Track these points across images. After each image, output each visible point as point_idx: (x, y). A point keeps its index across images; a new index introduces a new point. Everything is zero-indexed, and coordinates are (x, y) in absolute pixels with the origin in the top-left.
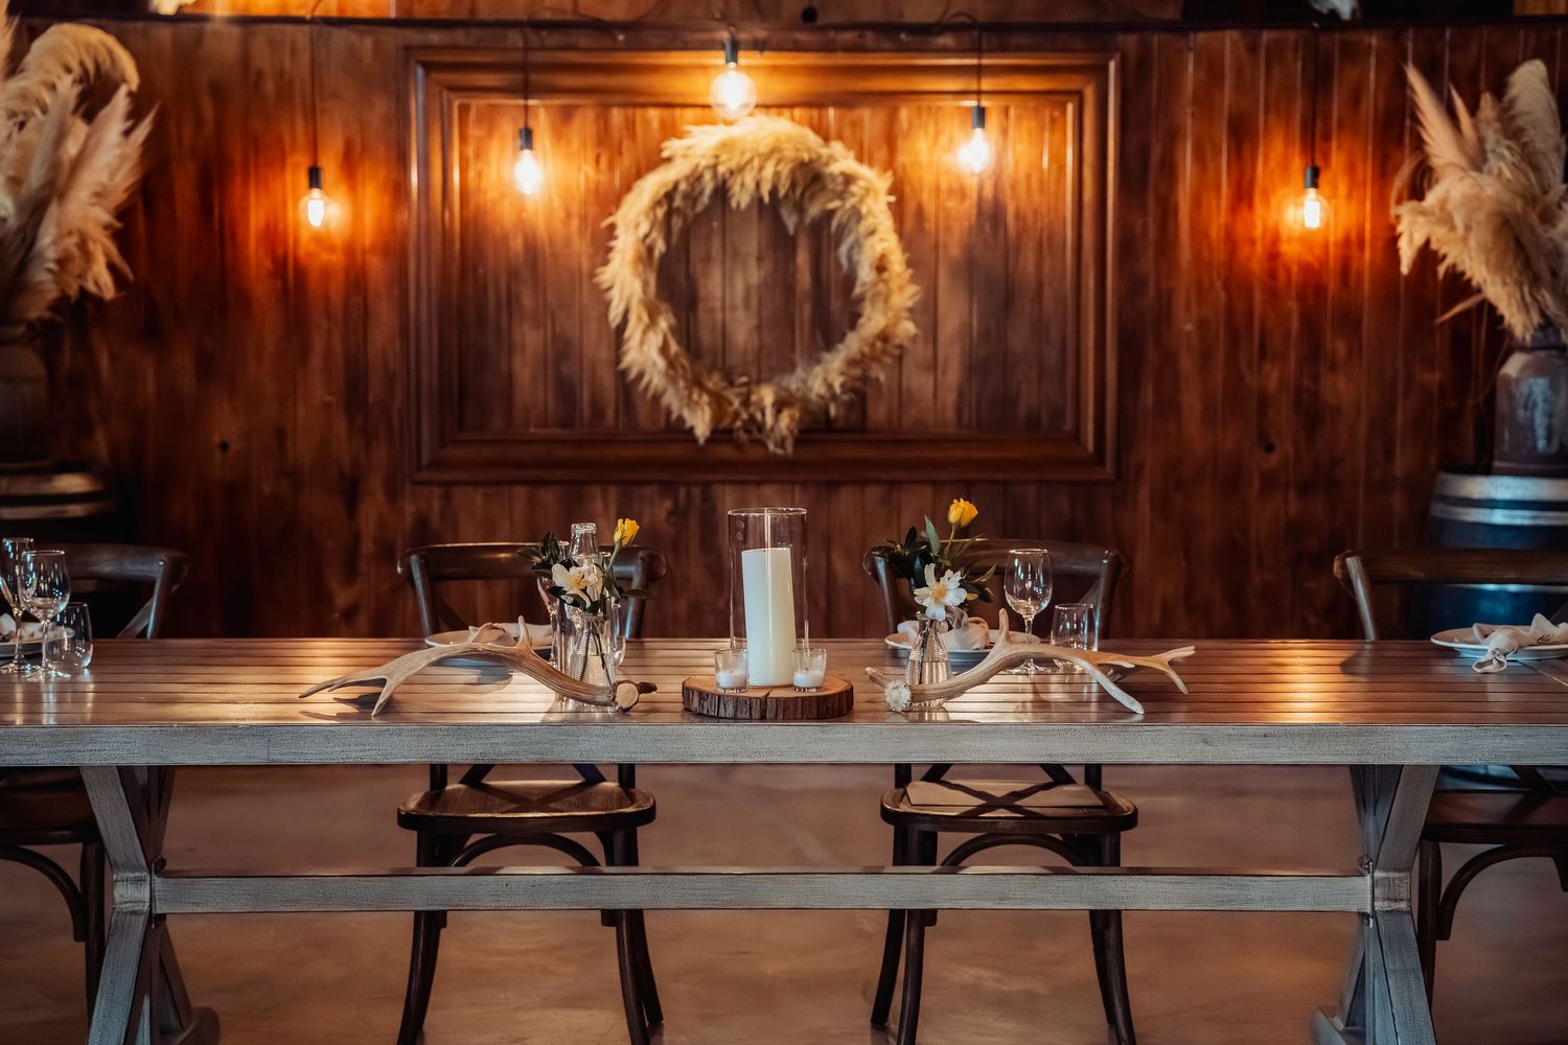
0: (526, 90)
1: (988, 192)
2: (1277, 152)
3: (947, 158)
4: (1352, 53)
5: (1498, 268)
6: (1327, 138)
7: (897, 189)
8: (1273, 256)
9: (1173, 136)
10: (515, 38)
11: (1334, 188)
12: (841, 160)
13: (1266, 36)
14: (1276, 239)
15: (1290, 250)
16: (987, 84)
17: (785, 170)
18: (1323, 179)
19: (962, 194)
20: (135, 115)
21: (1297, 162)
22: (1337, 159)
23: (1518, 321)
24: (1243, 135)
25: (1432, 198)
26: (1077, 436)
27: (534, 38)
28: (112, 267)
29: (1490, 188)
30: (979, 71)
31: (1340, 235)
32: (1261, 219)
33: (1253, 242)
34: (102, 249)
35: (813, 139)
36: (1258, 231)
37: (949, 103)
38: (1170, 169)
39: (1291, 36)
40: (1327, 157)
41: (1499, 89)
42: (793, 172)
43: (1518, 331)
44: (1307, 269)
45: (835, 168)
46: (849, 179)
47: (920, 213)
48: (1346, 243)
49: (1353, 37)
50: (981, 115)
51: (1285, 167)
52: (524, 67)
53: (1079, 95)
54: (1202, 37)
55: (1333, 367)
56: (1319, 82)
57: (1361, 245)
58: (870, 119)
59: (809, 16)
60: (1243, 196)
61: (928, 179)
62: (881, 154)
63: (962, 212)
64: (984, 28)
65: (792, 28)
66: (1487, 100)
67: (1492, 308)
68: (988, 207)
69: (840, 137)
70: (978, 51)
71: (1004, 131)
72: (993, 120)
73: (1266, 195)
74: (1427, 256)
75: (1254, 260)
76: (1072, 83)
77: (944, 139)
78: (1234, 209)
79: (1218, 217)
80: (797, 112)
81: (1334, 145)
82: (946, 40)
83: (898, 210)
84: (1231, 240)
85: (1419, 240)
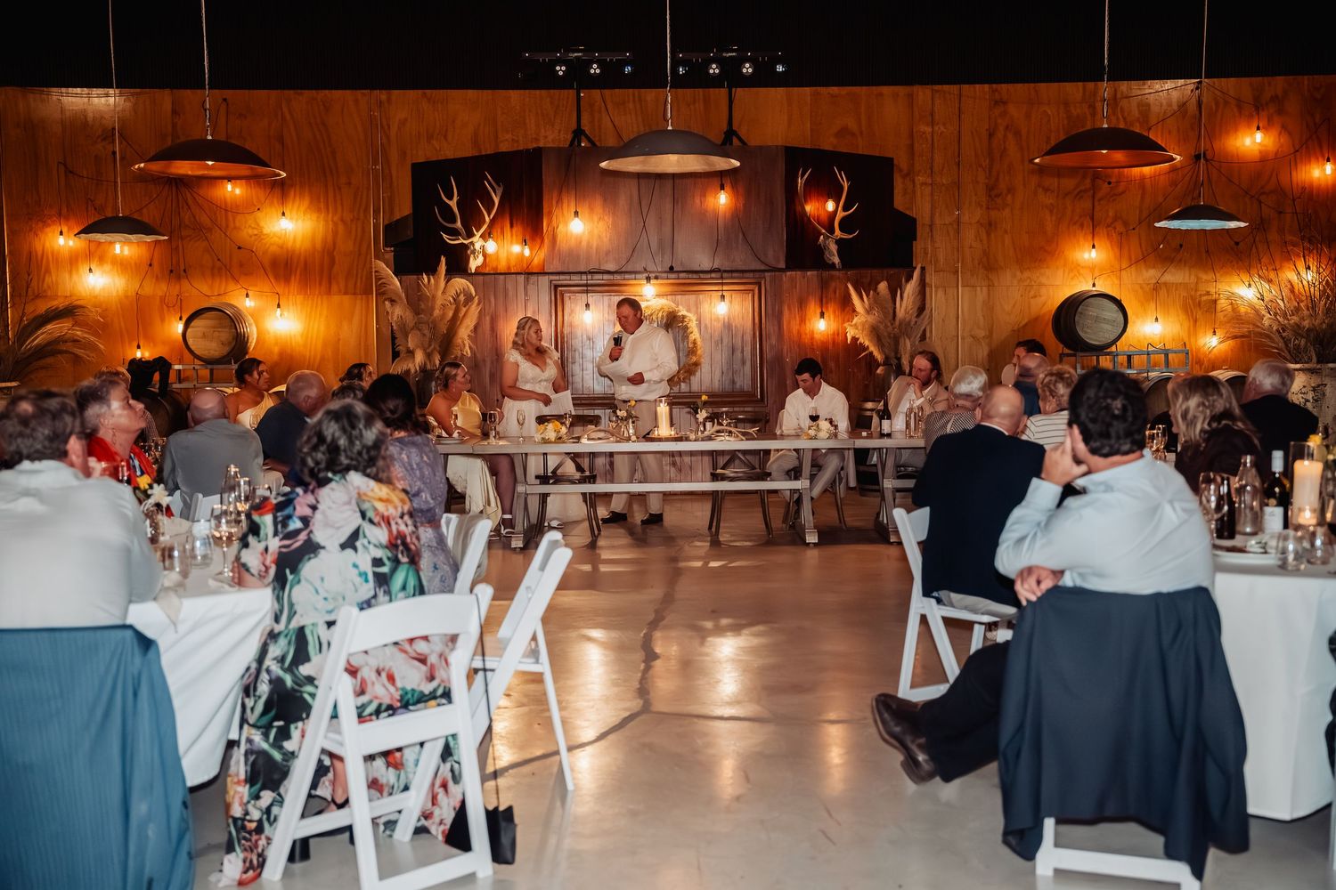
0: (587, 292)
1: (726, 320)
2: (813, 308)
3: (713, 310)
4: (832, 277)
5: (870, 341)
6: (827, 303)
7: (699, 320)
8: (812, 338)
9: (781, 303)
10: (584, 277)
11: (829, 317)
12: (683, 312)
13: (809, 273)
14: (813, 332)
15: (817, 336)
16: (725, 288)
17: (665, 314)
18: (825, 316)
19: (718, 319)
20: (478, 304)
21: (819, 311)
22: (831, 309)
23: (878, 356)
24: (802, 304)
25: (854, 322)
26: (755, 396)
27: (589, 277)
28: (470, 348)
29: (871, 319)
30: (722, 284)
31: (832, 332)
32: (809, 327)
33: (806, 334)
34: (467, 342)
35: (673, 305)
36: (807, 331)
37: (714, 294)
38: (781, 313)
39: (815, 272)
40: (827, 308)
41: (875, 290)
42: (667, 315)
43: (879, 360)
44: (823, 343)
45: (680, 314)
46: (684, 317)
47: (706, 325)
48: (834, 334)
49: (834, 273)
50: (723, 297)
51: (815, 313)
52: (587, 285)
53: (753, 290)
54: (788, 273)
55: (831, 372)
56: (824, 285)
57: (838, 334)
58: (692, 298)
59: (671, 268)
60: (803, 320)
61: (708, 316)
62: (693, 309)
63: (718, 325)
64: (725, 271)
65: (665, 272)
66: (872, 292)
67: (871, 353)
68: (726, 324)
69: (682, 305)
70: (722, 278)
71: (731, 302)
72: (727, 299)
73: (809, 320)
74: (855, 339)
75: (806, 339)
76: (751, 287)
77: (713, 304)
78: (800, 324)
79: (795, 327)
80: (669, 297)
81: (829, 306)
82: (713, 275)
83: (699, 325)
84: (799, 334)
85: (852, 333)
